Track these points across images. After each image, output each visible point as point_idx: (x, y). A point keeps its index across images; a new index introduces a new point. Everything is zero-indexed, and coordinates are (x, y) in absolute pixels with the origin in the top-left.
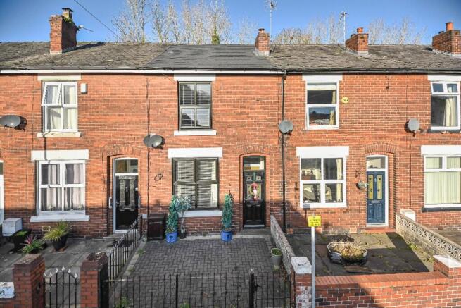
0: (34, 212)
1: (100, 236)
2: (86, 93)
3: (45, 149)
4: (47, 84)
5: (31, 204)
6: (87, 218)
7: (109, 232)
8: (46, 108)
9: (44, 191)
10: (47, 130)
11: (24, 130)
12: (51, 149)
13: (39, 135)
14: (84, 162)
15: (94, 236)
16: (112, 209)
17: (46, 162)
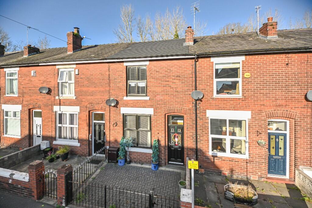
0: (55, 139)
1: (85, 156)
2: (78, 74)
3: (60, 105)
4: (61, 70)
5: (53, 134)
6: (78, 145)
7: (90, 154)
8: (60, 83)
9: (60, 128)
10: (61, 95)
11: (51, 95)
12: (62, 105)
13: (57, 98)
14: (77, 113)
15: (82, 155)
16: (92, 141)
17: (60, 112)
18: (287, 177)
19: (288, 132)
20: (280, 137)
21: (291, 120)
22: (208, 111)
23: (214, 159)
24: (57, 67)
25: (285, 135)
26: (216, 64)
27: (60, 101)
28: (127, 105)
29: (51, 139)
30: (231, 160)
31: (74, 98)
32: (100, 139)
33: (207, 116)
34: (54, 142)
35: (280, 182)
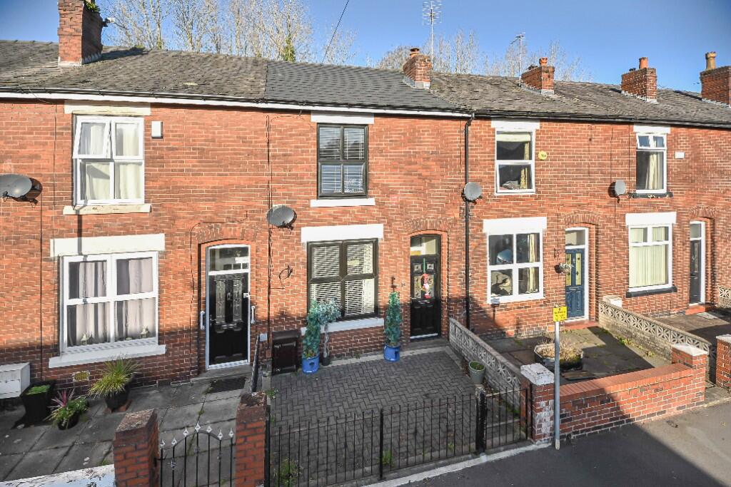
0: (55, 350)
1: (186, 377)
2: (162, 137)
3: (80, 234)
4: (80, 120)
5: (48, 336)
6: (162, 349)
7: (200, 370)
8: (79, 162)
9: (72, 310)
10: (80, 202)
11: (36, 202)
12: (88, 236)
13: (68, 210)
14: (155, 256)
16: (205, 331)
17: (80, 259)
18: (586, 317)
19: (586, 247)
20: (578, 256)
21: (592, 226)
22: (486, 222)
23: (494, 311)
24: (69, 109)
25: (582, 252)
26: (499, 133)
27: (80, 221)
28: (318, 220)
29: (37, 354)
30: (521, 306)
31: (146, 208)
32: (229, 318)
33: (485, 231)
34: (54, 363)
35: (581, 327)
